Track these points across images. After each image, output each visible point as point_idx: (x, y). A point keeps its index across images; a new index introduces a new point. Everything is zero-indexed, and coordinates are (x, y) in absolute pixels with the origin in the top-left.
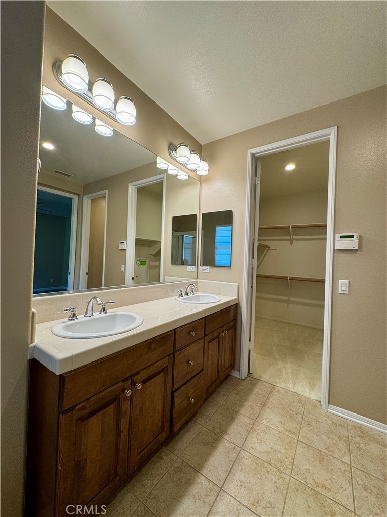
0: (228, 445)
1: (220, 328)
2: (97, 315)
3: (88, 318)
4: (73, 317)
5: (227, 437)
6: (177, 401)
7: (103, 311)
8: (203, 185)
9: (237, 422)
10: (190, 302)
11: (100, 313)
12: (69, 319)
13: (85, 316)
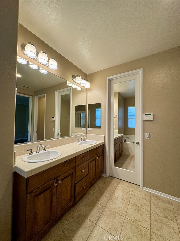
0: (99, 206)
1: (96, 155)
2: (41, 152)
3: (38, 153)
4: (31, 153)
5: (99, 203)
6: (77, 188)
7: (44, 150)
8: (88, 92)
9: (104, 196)
10: (83, 144)
11: (43, 151)
12: (29, 154)
13: (36, 152)
